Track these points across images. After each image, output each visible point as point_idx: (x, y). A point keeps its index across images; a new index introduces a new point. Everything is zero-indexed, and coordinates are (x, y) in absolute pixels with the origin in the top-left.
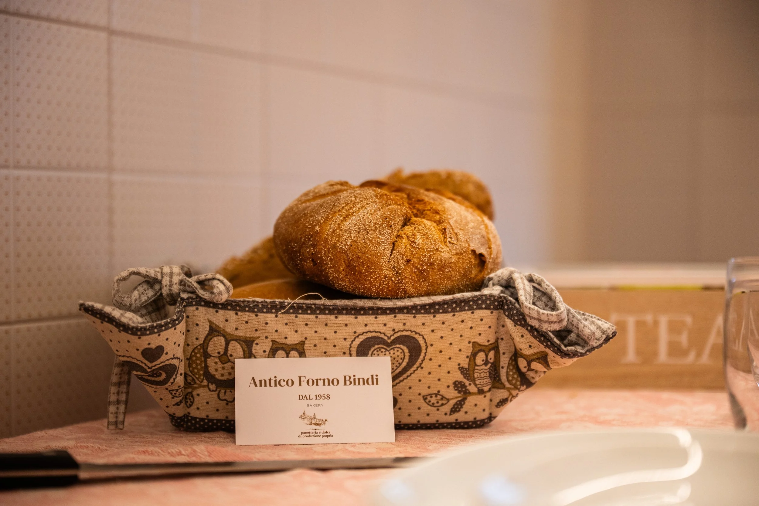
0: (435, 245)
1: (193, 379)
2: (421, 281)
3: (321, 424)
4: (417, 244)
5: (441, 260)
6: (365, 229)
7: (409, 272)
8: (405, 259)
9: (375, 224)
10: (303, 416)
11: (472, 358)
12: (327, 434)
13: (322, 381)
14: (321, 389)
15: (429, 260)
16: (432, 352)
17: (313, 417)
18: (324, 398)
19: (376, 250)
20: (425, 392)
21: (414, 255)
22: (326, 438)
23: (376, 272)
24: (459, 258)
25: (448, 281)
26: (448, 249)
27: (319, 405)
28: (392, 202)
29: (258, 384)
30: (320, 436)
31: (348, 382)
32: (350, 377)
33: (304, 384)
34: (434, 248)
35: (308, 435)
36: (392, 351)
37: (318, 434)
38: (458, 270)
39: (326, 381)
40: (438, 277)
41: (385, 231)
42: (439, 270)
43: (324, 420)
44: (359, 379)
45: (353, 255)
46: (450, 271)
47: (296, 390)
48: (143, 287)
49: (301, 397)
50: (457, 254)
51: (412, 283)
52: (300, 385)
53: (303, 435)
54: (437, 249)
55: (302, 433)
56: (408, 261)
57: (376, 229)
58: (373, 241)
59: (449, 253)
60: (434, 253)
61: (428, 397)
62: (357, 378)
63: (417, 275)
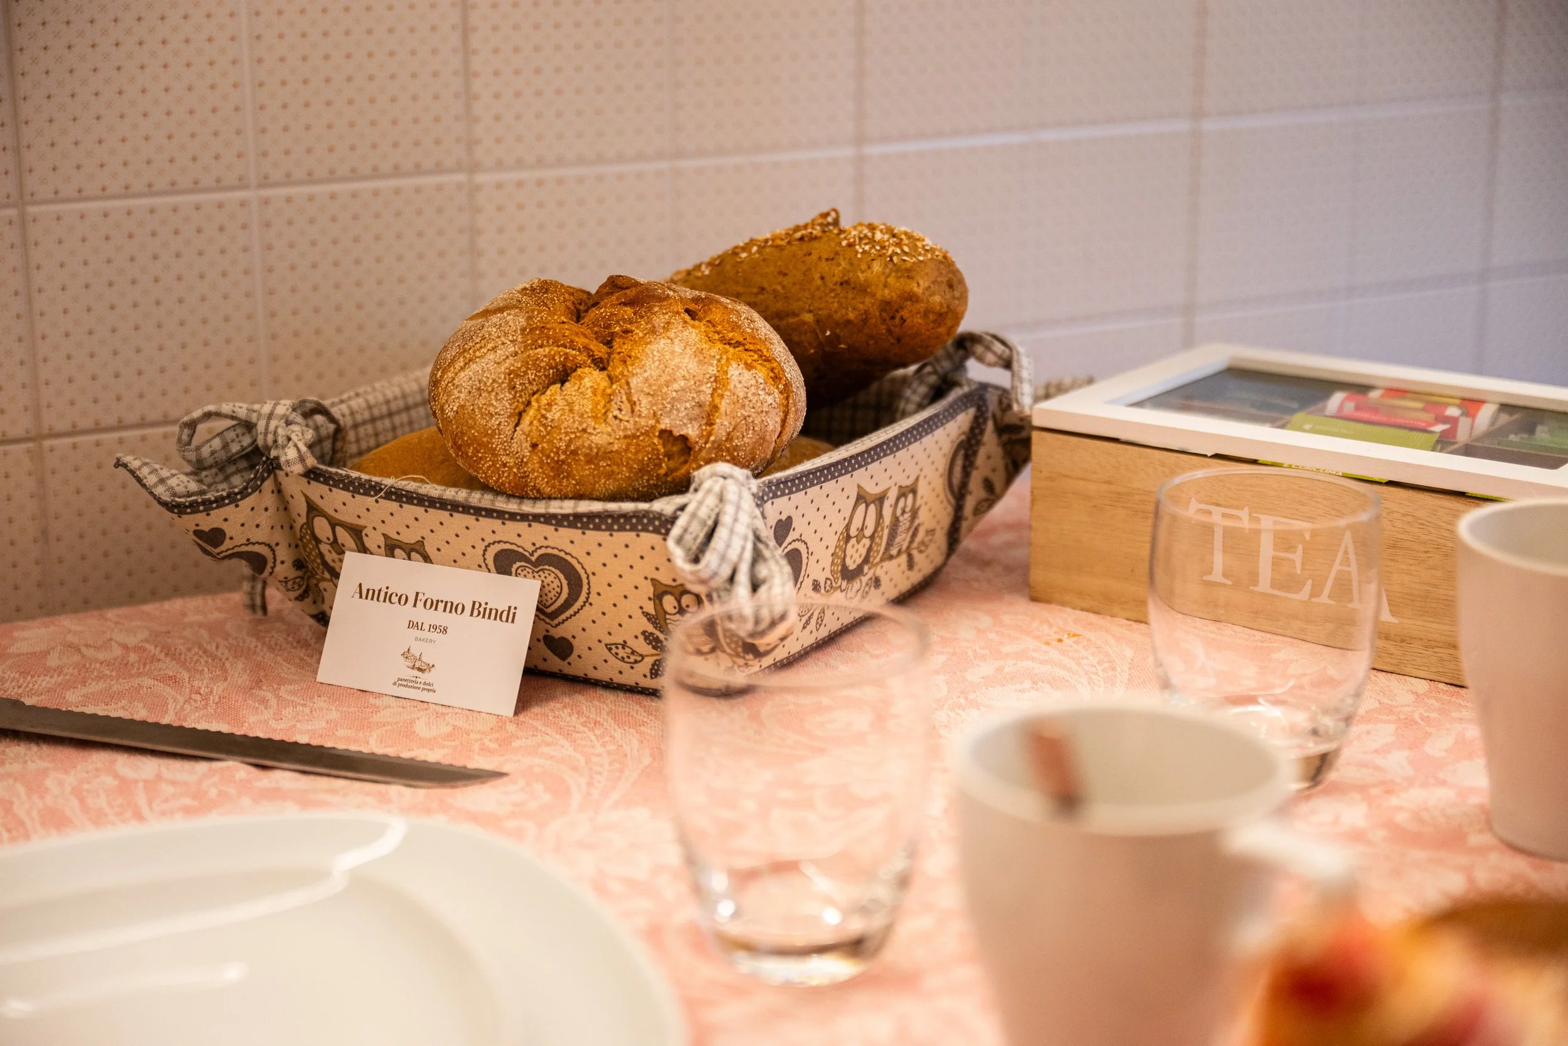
0: (581, 423)
1: (313, 568)
2: (562, 476)
3: (425, 670)
4: (549, 420)
5: (590, 448)
6: (479, 389)
7: (538, 463)
8: (529, 442)
9: (494, 381)
10: (406, 655)
11: (657, 601)
12: (429, 688)
13: (444, 603)
14: (439, 617)
15: (568, 446)
16: (597, 584)
17: (418, 657)
18: (439, 631)
19: (486, 425)
20: (608, 640)
21: (544, 437)
22: (426, 692)
23: (487, 458)
24: (629, 445)
25: (609, 479)
26: (609, 429)
27: (431, 641)
28: (548, 342)
29: (364, 596)
30: (419, 688)
31: (476, 613)
32: (480, 605)
33: (420, 604)
34: (577, 428)
35: (405, 683)
36: (541, 573)
37: (418, 685)
38: (625, 463)
39: (449, 605)
40: (588, 472)
41: (503, 396)
42: (589, 462)
43: (431, 665)
44: (491, 610)
45: (457, 428)
46: (608, 465)
47: (409, 612)
48: (235, 430)
49: (412, 625)
50: (626, 437)
51: (546, 480)
52: (415, 605)
53: (400, 682)
54: (584, 430)
55: (399, 679)
56: (534, 446)
57: (493, 390)
58: (483, 410)
59: (610, 435)
60: (576, 436)
61: (613, 647)
62: (488, 607)
63: (553, 468)
